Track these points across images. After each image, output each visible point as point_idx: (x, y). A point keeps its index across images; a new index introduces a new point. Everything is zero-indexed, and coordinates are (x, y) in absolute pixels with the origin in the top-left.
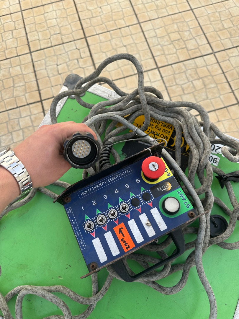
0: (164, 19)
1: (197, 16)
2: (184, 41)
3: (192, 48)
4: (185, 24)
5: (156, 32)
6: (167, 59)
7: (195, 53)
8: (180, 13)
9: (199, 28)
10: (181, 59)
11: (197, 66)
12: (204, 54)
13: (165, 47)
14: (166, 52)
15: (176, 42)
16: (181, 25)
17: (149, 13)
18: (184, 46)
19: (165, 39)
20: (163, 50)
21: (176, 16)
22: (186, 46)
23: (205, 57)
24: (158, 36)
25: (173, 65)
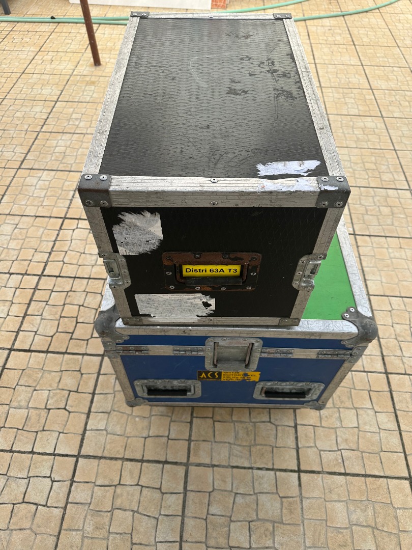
0: (363, 150)
1: (399, 156)
2: (379, 172)
3: (387, 179)
4: (384, 159)
5: (350, 158)
6: (356, 181)
7: (389, 184)
8: (381, 149)
9: (399, 166)
10: (371, 186)
11: (388, 195)
12: (398, 188)
13: (356, 172)
14: (357, 176)
15: (371, 171)
16: (380, 159)
17: (347, 142)
18: (378, 176)
19: (359, 166)
20: (354, 173)
21: (377, 151)
22: (380, 176)
23: (399, 191)
24: (352, 161)
25: (361, 188)
